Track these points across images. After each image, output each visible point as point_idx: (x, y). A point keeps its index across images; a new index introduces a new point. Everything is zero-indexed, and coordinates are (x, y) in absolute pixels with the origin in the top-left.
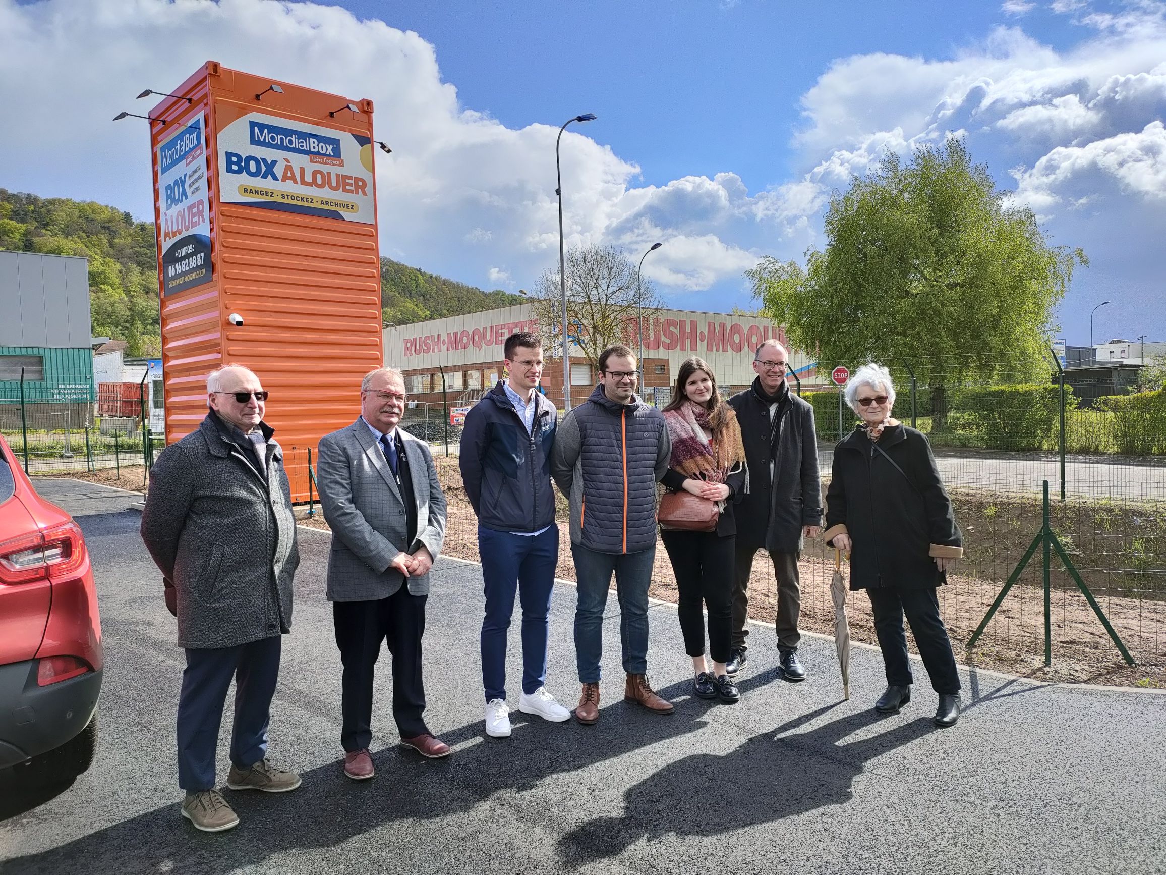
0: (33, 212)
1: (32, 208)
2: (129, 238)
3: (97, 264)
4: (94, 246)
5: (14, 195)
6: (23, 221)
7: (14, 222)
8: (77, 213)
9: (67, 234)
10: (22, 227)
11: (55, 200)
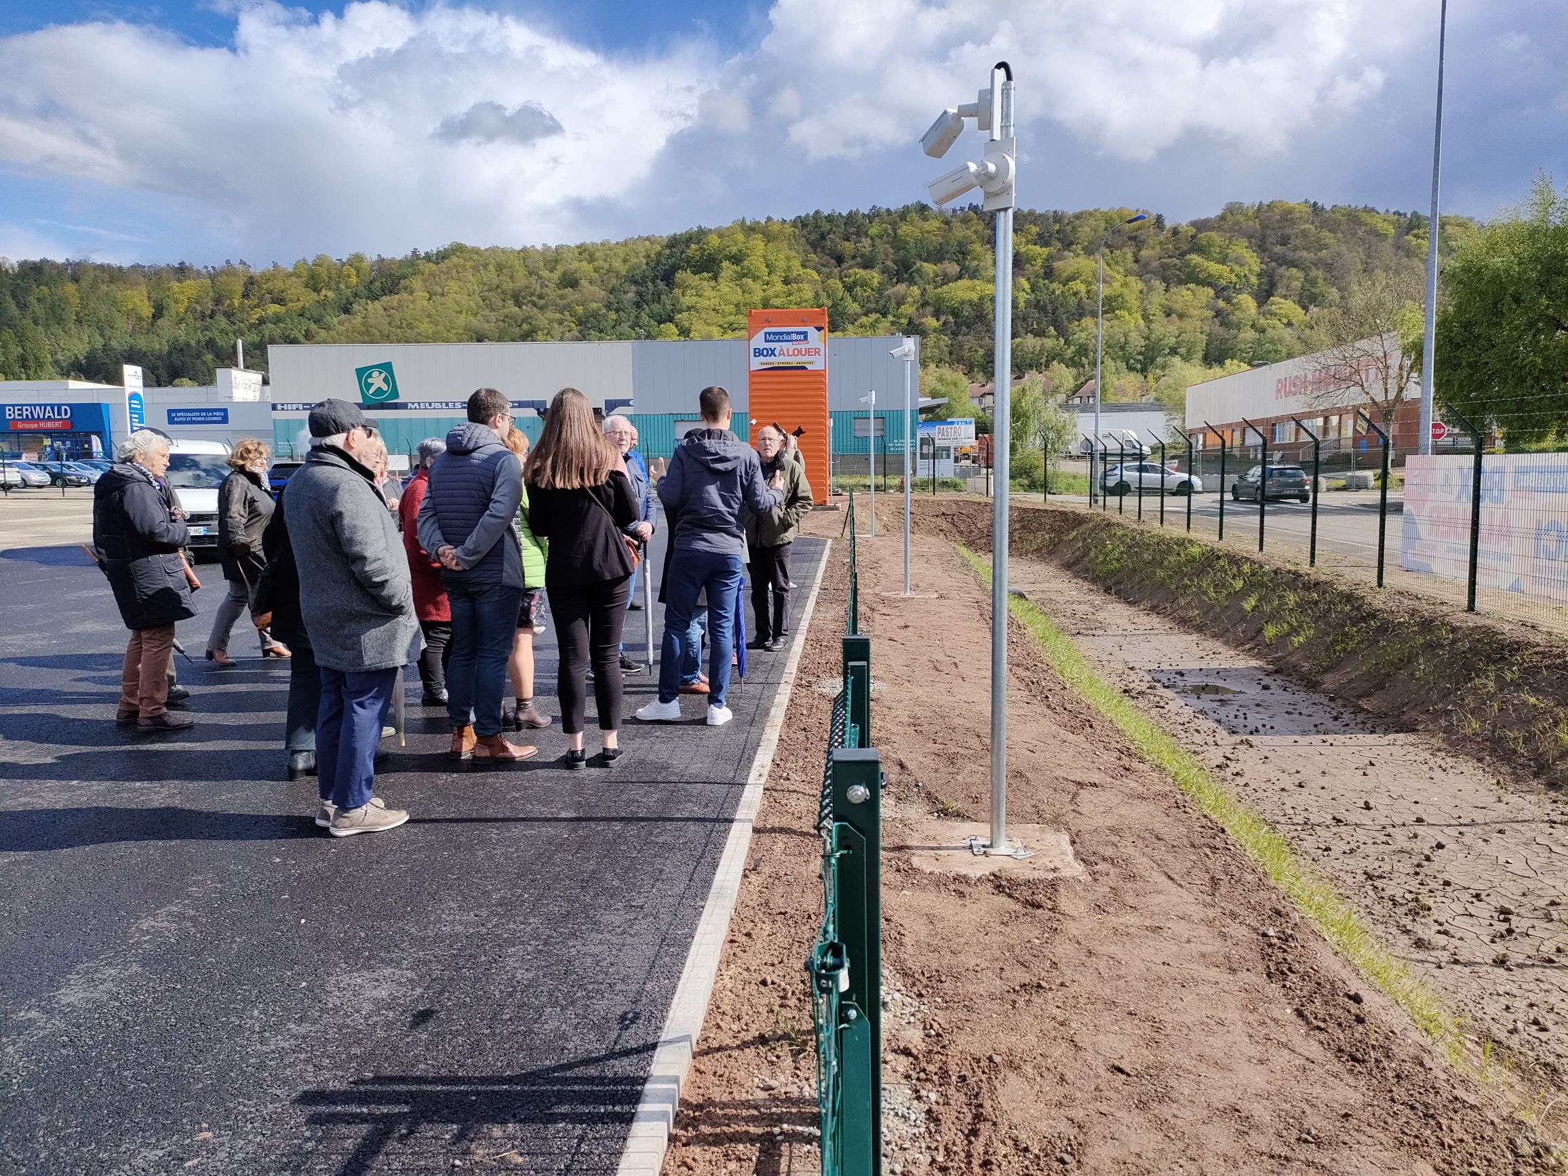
0: (1058, 232)
1: (1057, 227)
2: (1158, 247)
3: (1116, 285)
4: (1117, 263)
5: (1041, 215)
6: (1046, 244)
7: (1037, 247)
8: (1103, 225)
9: (1089, 251)
10: (1045, 251)
11: (1082, 213)
